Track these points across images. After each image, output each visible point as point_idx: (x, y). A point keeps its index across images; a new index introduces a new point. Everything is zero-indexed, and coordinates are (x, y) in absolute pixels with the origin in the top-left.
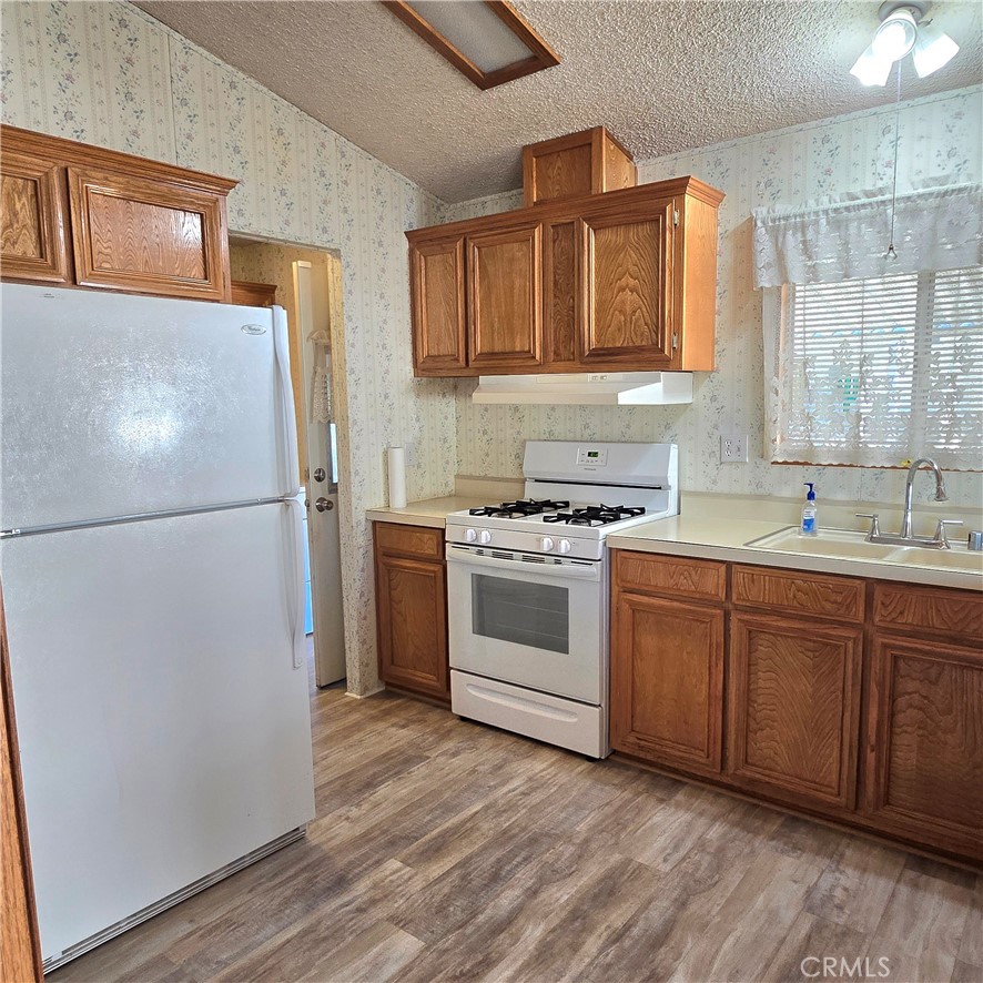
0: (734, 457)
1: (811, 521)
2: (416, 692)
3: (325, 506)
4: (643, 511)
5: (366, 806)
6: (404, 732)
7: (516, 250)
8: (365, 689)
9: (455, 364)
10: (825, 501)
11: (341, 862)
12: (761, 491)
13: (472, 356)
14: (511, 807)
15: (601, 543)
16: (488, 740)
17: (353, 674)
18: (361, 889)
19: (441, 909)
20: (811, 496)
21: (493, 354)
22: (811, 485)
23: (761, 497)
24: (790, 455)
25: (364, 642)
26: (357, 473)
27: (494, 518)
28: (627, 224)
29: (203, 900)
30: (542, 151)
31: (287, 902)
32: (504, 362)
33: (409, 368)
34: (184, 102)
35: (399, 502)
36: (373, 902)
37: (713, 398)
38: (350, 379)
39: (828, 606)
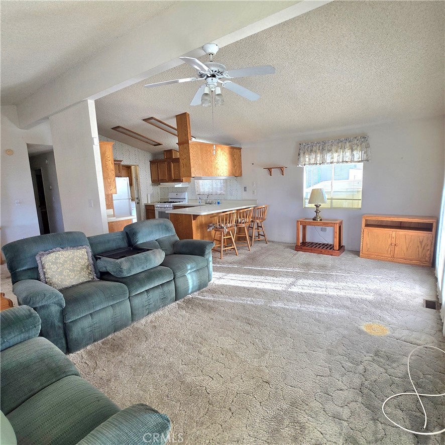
0: (193, 194)
1: (200, 202)
3: (138, 203)
4: (182, 202)
7: (164, 165)
13: (159, 180)
20: (200, 199)
21: (162, 180)
23: (196, 199)
24: (198, 193)
28: (176, 163)
33: (151, 182)
35: (150, 202)
37: (191, 186)
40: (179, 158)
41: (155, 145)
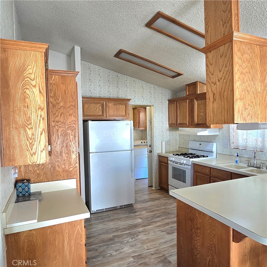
0: (226, 147)
1: (237, 161)
2: (165, 190)
3: (151, 152)
4: (207, 157)
5: (145, 204)
6: (159, 195)
7: (184, 104)
8: (156, 188)
9: (175, 125)
10: (240, 157)
11: (136, 210)
12: (231, 154)
13: (177, 124)
14: (169, 209)
15: (191, 162)
16: (173, 199)
17: (154, 185)
18: (137, 214)
19: (147, 218)
20: (238, 156)
21: (181, 124)
22: (237, 153)
23: (231, 155)
24: (235, 147)
25: (156, 178)
26: (155, 146)
27: (177, 156)
28: (201, 100)
29: (116, 210)
30: (189, 85)
31: (126, 213)
32: (183, 125)
33: (168, 126)
34: (126, 86)
35: (164, 152)
36: (138, 215)
37: (223, 134)
38: (155, 128)
39: (225, 177)
40: (205, 94)
41: (173, 77)
